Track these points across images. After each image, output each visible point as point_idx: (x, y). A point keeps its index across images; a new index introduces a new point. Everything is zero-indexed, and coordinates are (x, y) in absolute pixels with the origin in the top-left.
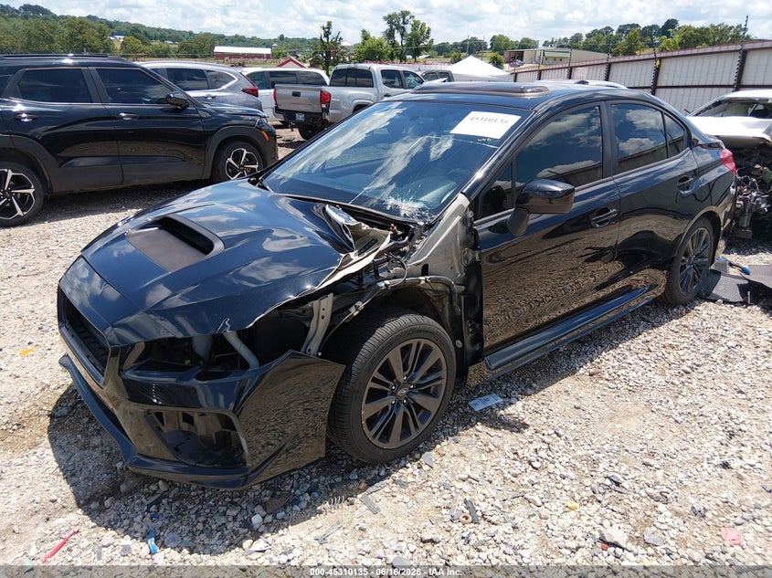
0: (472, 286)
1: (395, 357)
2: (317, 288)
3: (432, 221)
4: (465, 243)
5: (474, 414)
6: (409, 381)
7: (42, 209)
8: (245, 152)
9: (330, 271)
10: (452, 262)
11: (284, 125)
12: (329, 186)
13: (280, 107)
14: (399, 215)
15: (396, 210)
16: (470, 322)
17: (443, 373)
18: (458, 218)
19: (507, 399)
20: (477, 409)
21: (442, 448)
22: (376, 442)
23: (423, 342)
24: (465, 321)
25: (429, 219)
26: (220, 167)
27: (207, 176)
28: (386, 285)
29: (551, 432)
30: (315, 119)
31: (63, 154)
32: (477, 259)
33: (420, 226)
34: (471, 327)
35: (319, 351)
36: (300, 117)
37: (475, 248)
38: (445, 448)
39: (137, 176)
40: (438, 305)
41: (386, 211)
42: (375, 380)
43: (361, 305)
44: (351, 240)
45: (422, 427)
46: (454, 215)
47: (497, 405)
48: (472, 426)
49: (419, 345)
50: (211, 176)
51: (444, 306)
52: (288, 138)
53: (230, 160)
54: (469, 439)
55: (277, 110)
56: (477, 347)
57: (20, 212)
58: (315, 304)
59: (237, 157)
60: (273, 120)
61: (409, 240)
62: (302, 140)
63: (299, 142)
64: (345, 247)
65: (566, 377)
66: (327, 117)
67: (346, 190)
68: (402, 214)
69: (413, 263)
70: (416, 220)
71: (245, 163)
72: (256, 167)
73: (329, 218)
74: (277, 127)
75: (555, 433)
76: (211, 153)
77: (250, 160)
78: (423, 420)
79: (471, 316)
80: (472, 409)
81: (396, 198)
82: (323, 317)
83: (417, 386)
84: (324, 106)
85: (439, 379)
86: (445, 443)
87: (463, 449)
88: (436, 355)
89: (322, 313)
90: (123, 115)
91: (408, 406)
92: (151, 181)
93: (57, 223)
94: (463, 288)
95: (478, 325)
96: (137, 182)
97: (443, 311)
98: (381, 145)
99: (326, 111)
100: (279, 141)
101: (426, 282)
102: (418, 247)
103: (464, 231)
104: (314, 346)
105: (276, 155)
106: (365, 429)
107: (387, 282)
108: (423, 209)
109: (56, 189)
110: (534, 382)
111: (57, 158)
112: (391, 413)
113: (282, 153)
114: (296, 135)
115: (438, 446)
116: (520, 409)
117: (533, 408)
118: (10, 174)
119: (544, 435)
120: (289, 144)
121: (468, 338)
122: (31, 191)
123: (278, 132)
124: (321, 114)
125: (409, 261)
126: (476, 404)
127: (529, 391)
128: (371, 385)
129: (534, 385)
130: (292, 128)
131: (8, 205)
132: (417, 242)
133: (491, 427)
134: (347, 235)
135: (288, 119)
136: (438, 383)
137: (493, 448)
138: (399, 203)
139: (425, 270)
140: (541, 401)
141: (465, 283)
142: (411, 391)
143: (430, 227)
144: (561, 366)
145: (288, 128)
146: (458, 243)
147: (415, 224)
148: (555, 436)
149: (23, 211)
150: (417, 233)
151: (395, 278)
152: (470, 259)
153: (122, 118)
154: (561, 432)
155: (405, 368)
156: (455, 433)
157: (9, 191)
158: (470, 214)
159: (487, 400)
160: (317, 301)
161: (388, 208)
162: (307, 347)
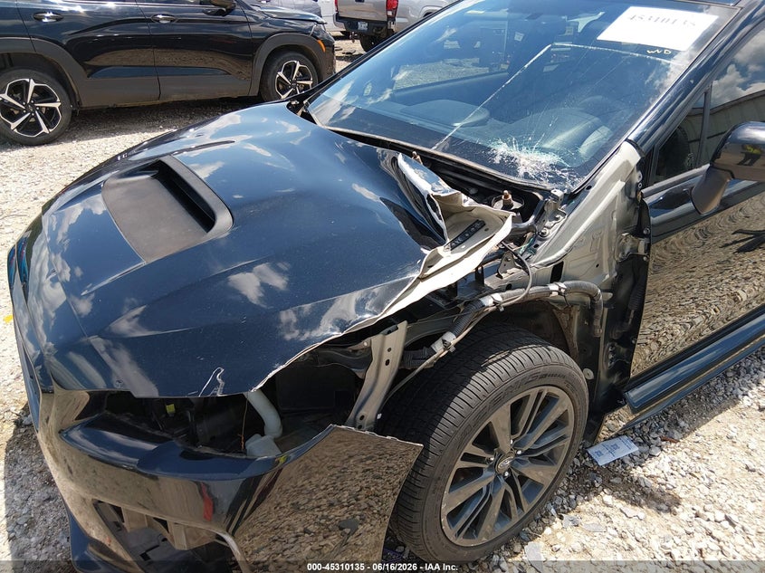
0: (623, 291)
1: (500, 420)
2: (381, 316)
3: (574, 188)
4: (623, 225)
5: (598, 471)
6: (517, 445)
7: (70, 127)
8: (298, 65)
9: (405, 283)
10: (600, 257)
11: (345, 36)
12: (403, 118)
13: (342, 15)
14: (516, 174)
15: (510, 165)
16: (612, 346)
17: (569, 430)
18: (620, 185)
19: (645, 448)
20: (602, 462)
21: (553, 535)
22: (461, 541)
23: (546, 390)
24: (605, 343)
25: (568, 185)
26: (269, 83)
27: (254, 92)
28: (495, 303)
29: (720, 516)
30: (379, 29)
31: (91, 63)
32: (641, 250)
33: (556, 198)
34: (613, 352)
35: (378, 413)
36: (363, 26)
37: (637, 233)
38: (559, 535)
39: (176, 90)
40: (563, 318)
41: (492, 166)
42: (467, 457)
43: (452, 339)
44: (442, 223)
45: (527, 507)
46: (613, 178)
47: (631, 457)
48: (596, 494)
49: (540, 394)
50: (259, 92)
51: (571, 318)
52: (348, 51)
53: (281, 74)
54: (595, 520)
55: (338, 18)
56: (615, 379)
57: (45, 129)
58: (375, 341)
59: (289, 71)
60: (333, 29)
61: (536, 221)
62: (364, 52)
63: (361, 55)
64: (430, 235)
65: (725, 409)
66: (393, 27)
67: (428, 125)
68: (521, 171)
69: (540, 261)
70: (546, 185)
71: (299, 78)
72: (310, 83)
73: (403, 177)
74: (337, 38)
75: (727, 519)
76: (259, 65)
77: (304, 75)
78: (529, 495)
79: (615, 335)
80: (593, 461)
81: (510, 144)
82: (387, 363)
83: (529, 451)
84: (390, 13)
85: (563, 438)
86: (557, 524)
87: (586, 540)
88: (564, 405)
89: (386, 356)
90: (161, 17)
91: (510, 481)
92: (191, 97)
93: (86, 142)
94: (610, 295)
95: (623, 350)
96: (176, 97)
97: (570, 326)
98: (451, 61)
99: (392, 19)
100: (338, 54)
101: (560, 293)
102: (551, 233)
103: (625, 203)
104: (370, 409)
105: (333, 69)
106: (446, 526)
107: (498, 297)
108: (559, 166)
109: (85, 104)
110: (681, 416)
111: (85, 67)
112: (486, 497)
113: (340, 66)
114: (356, 47)
115: (548, 531)
116: (667, 468)
117: (685, 468)
118: (32, 84)
119: (708, 520)
120: (350, 57)
121: (604, 366)
122: (56, 105)
123: (337, 43)
124: (386, 23)
125: (534, 258)
126: (599, 454)
127: (677, 435)
128: (461, 464)
129: (682, 424)
130: (354, 39)
131: (32, 120)
132: (548, 224)
133: (626, 499)
134: (434, 214)
135: (350, 28)
136: (560, 444)
137: (634, 544)
138: (514, 152)
139: (557, 273)
140: (696, 454)
141: (613, 287)
142: (517, 460)
143: (572, 198)
144: (716, 391)
145: (349, 39)
146: (614, 225)
147: (546, 193)
148: (726, 524)
149: (48, 128)
150: (549, 210)
151: (509, 287)
152: (627, 250)
153: (158, 20)
154: (734, 518)
155: (514, 430)
156: (572, 506)
157: (32, 105)
158: (637, 177)
159: (616, 447)
160: (379, 336)
161: (497, 160)
162: (357, 413)
